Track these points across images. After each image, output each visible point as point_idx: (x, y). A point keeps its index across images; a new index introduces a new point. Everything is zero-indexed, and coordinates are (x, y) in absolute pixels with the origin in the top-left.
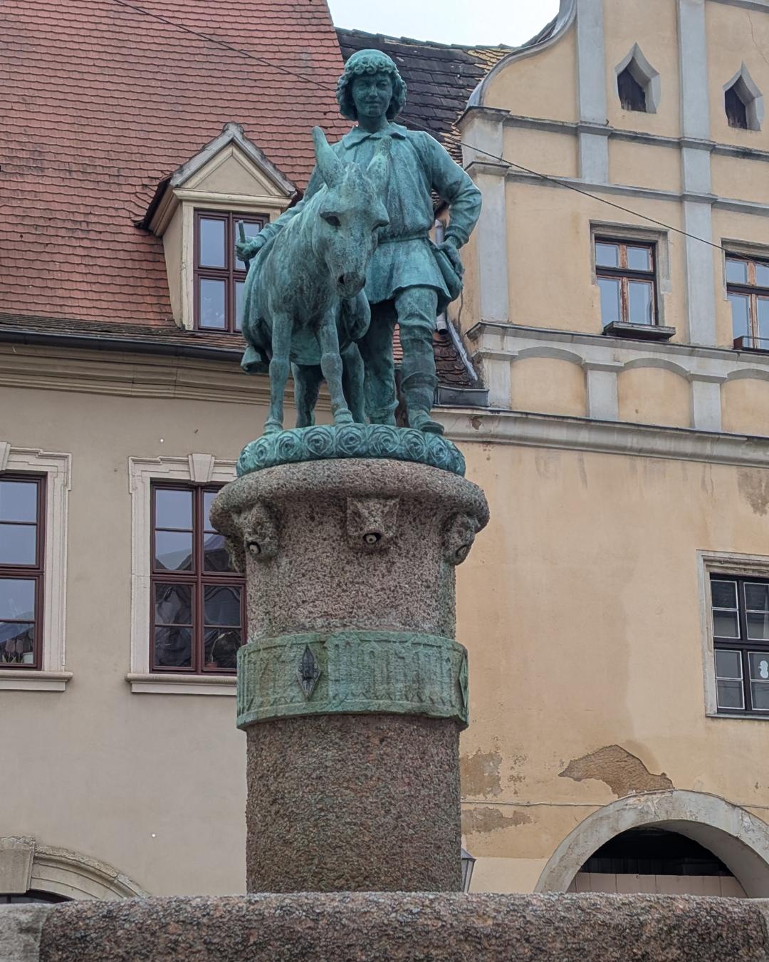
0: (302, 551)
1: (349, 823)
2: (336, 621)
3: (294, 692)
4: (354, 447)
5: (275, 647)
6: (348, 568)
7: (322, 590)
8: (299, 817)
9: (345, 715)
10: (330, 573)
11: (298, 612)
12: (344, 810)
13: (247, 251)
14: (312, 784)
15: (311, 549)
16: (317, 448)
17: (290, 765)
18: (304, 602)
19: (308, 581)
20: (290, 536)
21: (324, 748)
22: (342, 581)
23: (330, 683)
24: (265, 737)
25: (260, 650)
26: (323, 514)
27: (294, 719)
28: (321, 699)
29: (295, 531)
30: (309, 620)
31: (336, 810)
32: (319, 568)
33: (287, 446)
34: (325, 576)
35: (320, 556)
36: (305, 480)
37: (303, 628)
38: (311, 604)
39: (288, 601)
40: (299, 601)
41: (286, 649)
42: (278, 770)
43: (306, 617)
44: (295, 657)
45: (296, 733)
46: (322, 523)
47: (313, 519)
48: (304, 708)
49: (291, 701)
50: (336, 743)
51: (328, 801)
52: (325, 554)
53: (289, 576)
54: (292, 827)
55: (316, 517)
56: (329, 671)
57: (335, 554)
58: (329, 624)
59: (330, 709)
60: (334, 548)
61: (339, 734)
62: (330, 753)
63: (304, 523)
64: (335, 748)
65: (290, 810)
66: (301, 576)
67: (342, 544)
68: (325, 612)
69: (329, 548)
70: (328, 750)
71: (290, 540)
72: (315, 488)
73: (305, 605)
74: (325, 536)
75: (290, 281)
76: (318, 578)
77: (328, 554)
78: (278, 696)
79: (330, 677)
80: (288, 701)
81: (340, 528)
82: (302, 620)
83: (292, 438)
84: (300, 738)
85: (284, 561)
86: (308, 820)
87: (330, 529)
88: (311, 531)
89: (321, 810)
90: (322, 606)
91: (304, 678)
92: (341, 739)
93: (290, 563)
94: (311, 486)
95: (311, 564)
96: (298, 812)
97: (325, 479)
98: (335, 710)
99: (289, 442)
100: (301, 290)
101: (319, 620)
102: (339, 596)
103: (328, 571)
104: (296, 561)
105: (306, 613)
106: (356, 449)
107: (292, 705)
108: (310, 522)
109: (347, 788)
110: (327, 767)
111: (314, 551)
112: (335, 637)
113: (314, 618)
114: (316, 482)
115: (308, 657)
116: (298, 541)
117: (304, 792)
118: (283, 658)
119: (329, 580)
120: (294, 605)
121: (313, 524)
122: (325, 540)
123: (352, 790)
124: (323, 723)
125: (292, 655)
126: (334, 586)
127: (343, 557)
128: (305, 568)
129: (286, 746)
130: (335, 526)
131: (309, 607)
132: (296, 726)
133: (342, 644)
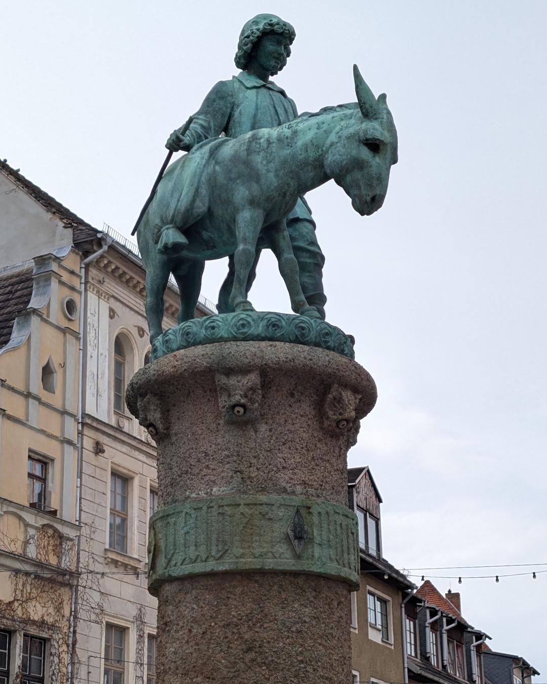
0: (282, 421)
1: (322, 677)
2: (311, 491)
3: (282, 548)
4: (328, 342)
5: (261, 504)
6: (319, 445)
7: (300, 460)
8: (281, 666)
9: (319, 576)
10: (306, 446)
11: (277, 475)
12: (319, 664)
13: (186, 143)
14: (292, 637)
15: (290, 421)
16: (303, 335)
17: (269, 616)
18: (284, 468)
19: (287, 450)
20: (269, 406)
21: (302, 605)
22: (315, 455)
23: (315, 545)
24: (235, 587)
25: (239, 505)
26: (302, 393)
27: (275, 573)
28: (307, 559)
29: (276, 402)
30: (290, 485)
31: (313, 663)
32: (297, 440)
33: (274, 325)
34: (302, 448)
35: (298, 430)
36: (311, 360)
37: (285, 491)
38: (291, 471)
39: (267, 464)
40: (279, 465)
41: (274, 508)
42: (254, 620)
43: (287, 482)
44: (283, 516)
45: (276, 587)
46: (300, 401)
47: (292, 395)
48: (293, 565)
49: (280, 557)
50: (312, 601)
51: (306, 653)
52: (302, 429)
53: (269, 442)
54: (272, 675)
55: (296, 394)
56: (315, 534)
57: (310, 431)
58: (307, 492)
59: (316, 569)
60: (309, 425)
61: (314, 594)
62: (307, 610)
63: (284, 397)
64: (311, 606)
65: (270, 659)
66: (281, 444)
67: (315, 423)
68: (303, 481)
69: (305, 425)
70: (306, 607)
71: (270, 410)
72: (318, 368)
73: (286, 471)
74: (302, 413)
75: (276, 184)
76: (297, 449)
77: (305, 430)
78: (265, 550)
79: (315, 540)
80: (277, 556)
81: (314, 409)
82: (284, 484)
83: (279, 320)
84: (280, 593)
85: (263, 428)
86: (289, 670)
87: (306, 407)
88: (290, 406)
89: (302, 662)
90: (301, 475)
91: (296, 538)
92: (315, 598)
93: (270, 430)
94: (315, 366)
95: (291, 436)
96: (278, 661)
97: (326, 363)
98: (319, 571)
99: (278, 323)
100: (285, 195)
101: (298, 487)
102: (313, 469)
103: (304, 445)
104: (276, 430)
105: (287, 479)
106: (329, 344)
107: (279, 560)
108: (289, 397)
109: (320, 644)
110: (305, 622)
111: (293, 424)
112: (318, 504)
113: (294, 484)
114: (320, 364)
115: (299, 519)
116: (278, 413)
117: (284, 643)
118: (270, 515)
119: (306, 452)
120: (275, 469)
121: (292, 400)
122: (302, 416)
123: (324, 646)
124: (301, 581)
125: (281, 514)
126: (310, 458)
127: (316, 435)
128: (286, 437)
129: (264, 598)
130: (310, 406)
131: (289, 473)
132: (276, 581)
133: (323, 512)
